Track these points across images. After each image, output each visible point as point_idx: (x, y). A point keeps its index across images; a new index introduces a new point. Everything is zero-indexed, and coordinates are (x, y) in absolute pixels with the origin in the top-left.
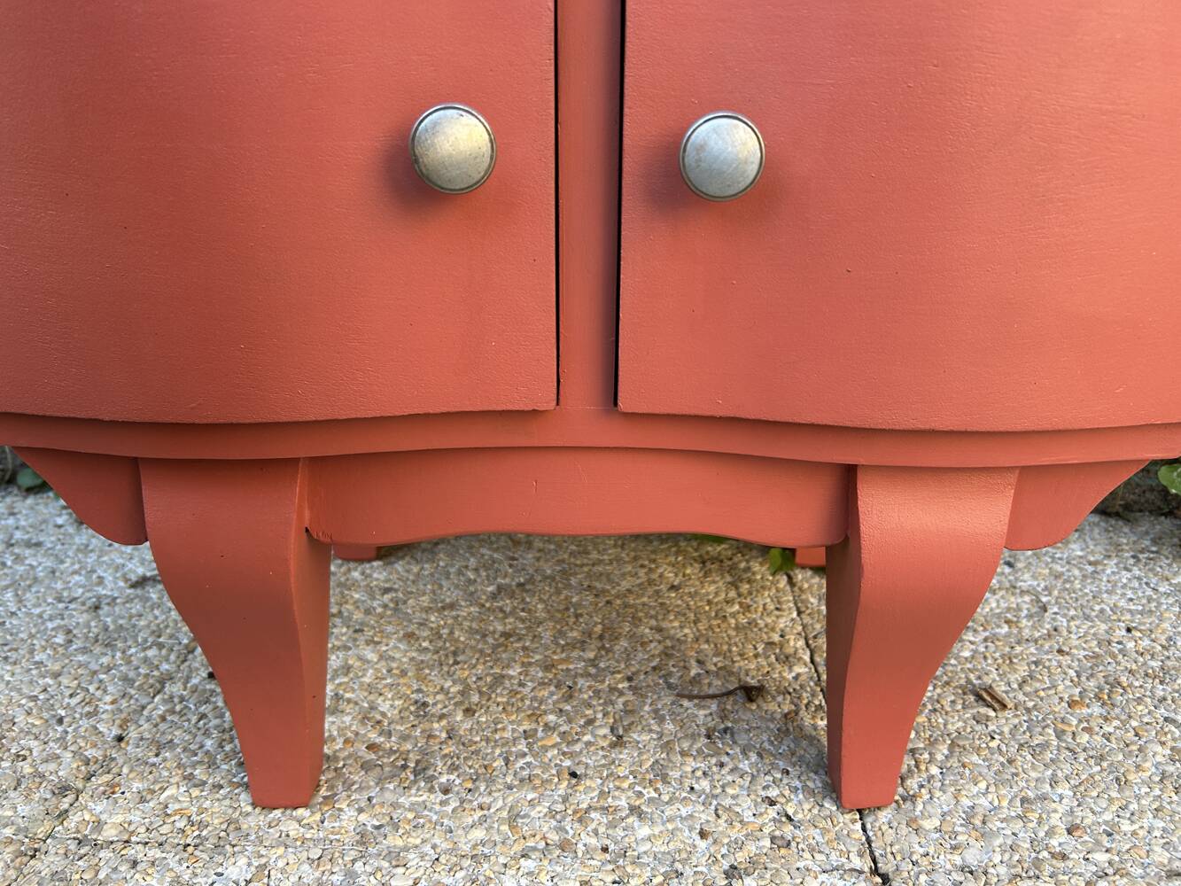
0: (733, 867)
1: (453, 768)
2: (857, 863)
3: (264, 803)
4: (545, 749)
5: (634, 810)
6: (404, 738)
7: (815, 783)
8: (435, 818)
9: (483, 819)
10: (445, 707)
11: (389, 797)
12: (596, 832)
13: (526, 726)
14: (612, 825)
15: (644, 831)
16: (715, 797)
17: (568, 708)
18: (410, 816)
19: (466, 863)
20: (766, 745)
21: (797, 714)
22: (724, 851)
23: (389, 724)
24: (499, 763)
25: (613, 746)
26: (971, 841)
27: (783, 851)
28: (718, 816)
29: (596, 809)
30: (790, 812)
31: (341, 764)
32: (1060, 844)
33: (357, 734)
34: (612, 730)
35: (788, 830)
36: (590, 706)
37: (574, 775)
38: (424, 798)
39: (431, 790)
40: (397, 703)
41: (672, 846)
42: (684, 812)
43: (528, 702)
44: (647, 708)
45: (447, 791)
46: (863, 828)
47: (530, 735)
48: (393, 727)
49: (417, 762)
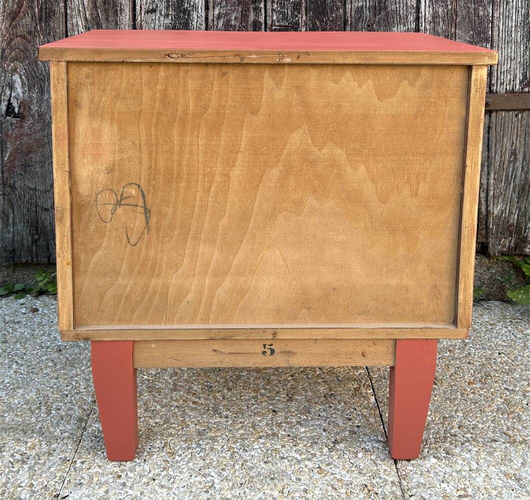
0: (336, 440)
1: (228, 410)
2: (380, 438)
4: (262, 402)
5: (298, 423)
6: (206, 399)
8: (224, 426)
9: (242, 427)
10: (219, 388)
11: (205, 419)
12: (285, 430)
13: (253, 394)
14: (291, 428)
15: (303, 430)
16: (328, 418)
17: (269, 387)
18: (215, 426)
19: (239, 441)
20: (347, 400)
21: (359, 388)
22: (332, 435)
24: (245, 407)
25: (288, 401)
27: (354, 435)
28: (330, 424)
29: (284, 423)
31: (184, 409)
33: (187, 398)
34: (287, 395)
36: (277, 387)
37: (274, 411)
38: (219, 420)
39: (221, 417)
40: (200, 386)
42: (317, 423)
43: (252, 386)
44: (300, 387)
45: (227, 418)
46: (384, 427)
47: (255, 397)
48: (200, 395)
49: (213, 408)
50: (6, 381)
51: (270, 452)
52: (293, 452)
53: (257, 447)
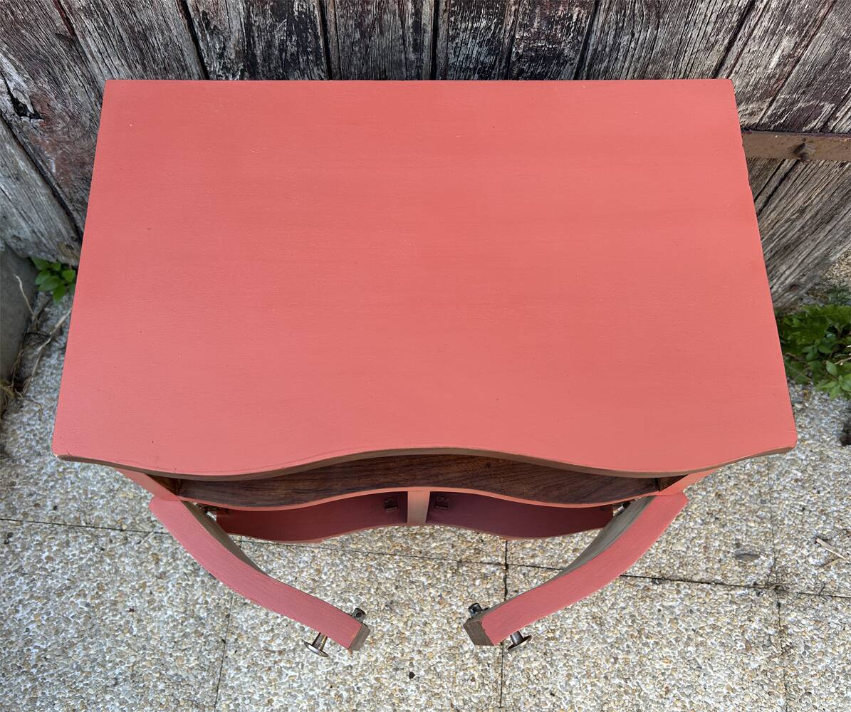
0: (461, 561)
2: (500, 559)
8: (365, 536)
12: (417, 544)
14: (423, 541)
15: (434, 545)
19: (377, 557)
22: (459, 553)
26: (540, 554)
27: (477, 555)
28: (459, 539)
29: (419, 534)
30: (483, 538)
32: (568, 556)
35: (481, 546)
46: (506, 545)
51: (402, 574)
52: (421, 575)
53: (391, 566)
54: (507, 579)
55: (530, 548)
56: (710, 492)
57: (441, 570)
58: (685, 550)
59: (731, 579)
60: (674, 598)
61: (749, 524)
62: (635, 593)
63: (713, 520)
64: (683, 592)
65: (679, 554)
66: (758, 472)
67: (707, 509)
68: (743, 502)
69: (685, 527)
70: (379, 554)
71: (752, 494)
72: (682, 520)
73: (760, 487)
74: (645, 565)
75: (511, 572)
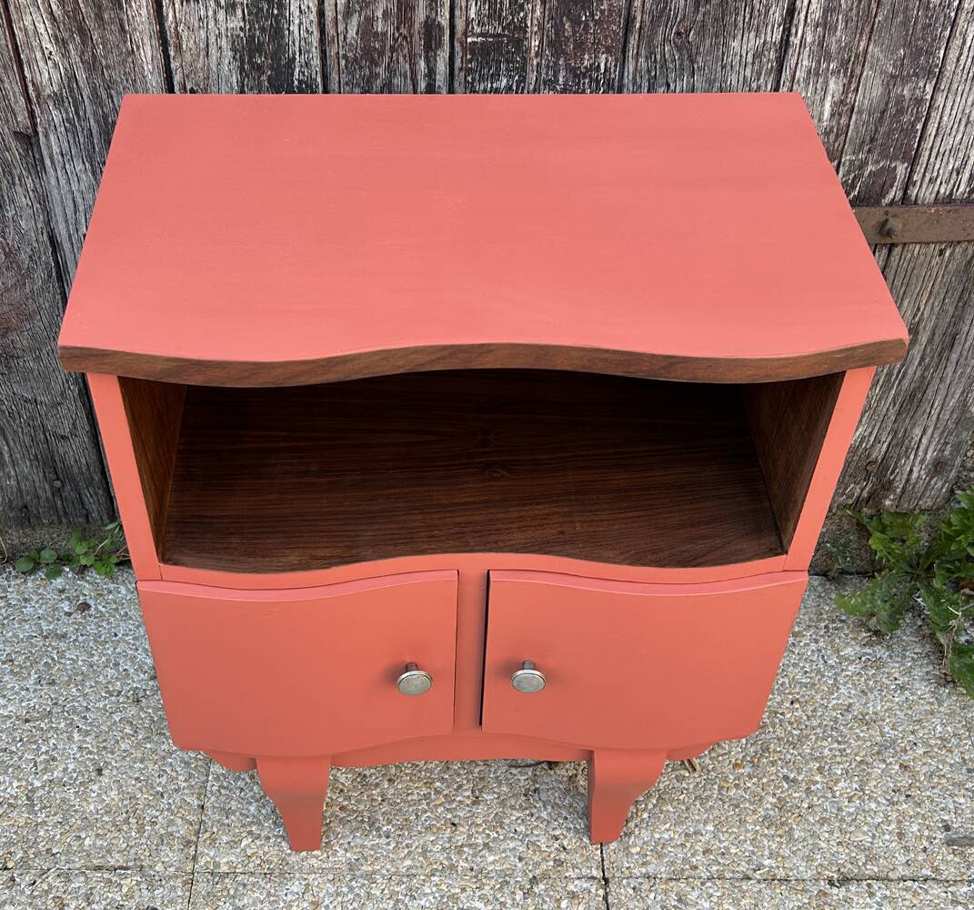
0: (534, 877)
1: (389, 822)
2: (595, 873)
3: (296, 847)
4: (437, 807)
5: (486, 845)
6: (359, 801)
7: (581, 825)
8: (385, 853)
9: (410, 854)
10: (377, 778)
11: (358, 841)
12: (466, 859)
13: (424, 791)
14: (474, 855)
15: (491, 859)
16: (527, 835)
17: (447, 776)
18: (372, 853)
19: (405, 880)
20: (557, 801)
21: (576, 777)
22: (530, 868)
23: (348, 791)
24: (412, 818)
25: (474, 803)
26: (653, 860)
27: (559, 868)
28: (529, 849)
29: (466, 846)
30: (565, 846)
31: (328, 821)
32: (696, 861)
33: (332, 800)
34: (473, 792)
35: (563, 856)
36: (459, 775)
37: (454, 824)
38: (377, 841)
39: (380, 836)
40: (349, 776)
41: (504, 866)
42: (511, 846)
43: (423, 773)
44: (492, 775)
45: (388, 837)
46: (602, 853)
47: (426, 797)
48: (350, 793)
49: (369, 818)
50: (71, 767)
51: (445, 900)
52: (476, 899)
53: (428, 891)
54: (609, 897)
55: (638, 853)
56: (891, 763)
57: (505, 890)
58: (870, 840)
59: (946, 873)
60: (868, 903)
61: (957, 800)
62: (806, 901)
63: (903, 798)
64: (878, 894)
65: (863, 845)
66: (955, 735)
67: (892, 785)
68: (942, 773)
69: (864, 811)
70: (408, 876)
71: (952, 762)
72: (858, 802)
73: (962, 753)
74: (815, 864)
75: (612, 887)
